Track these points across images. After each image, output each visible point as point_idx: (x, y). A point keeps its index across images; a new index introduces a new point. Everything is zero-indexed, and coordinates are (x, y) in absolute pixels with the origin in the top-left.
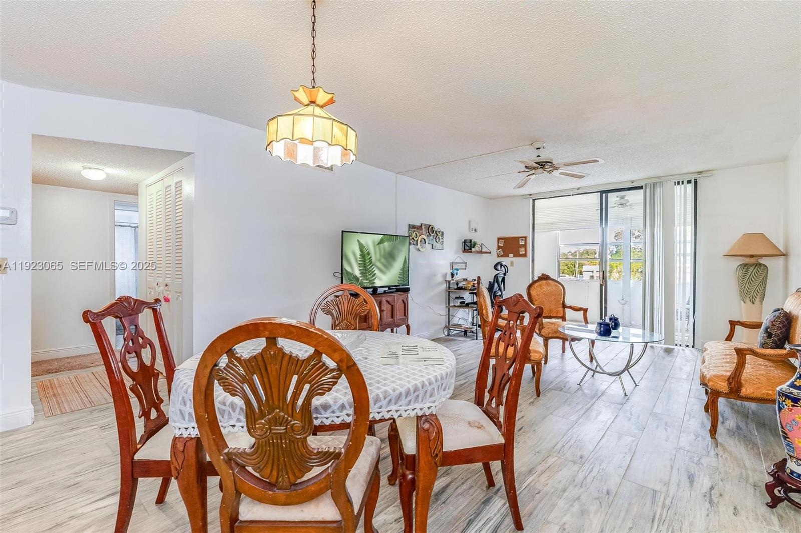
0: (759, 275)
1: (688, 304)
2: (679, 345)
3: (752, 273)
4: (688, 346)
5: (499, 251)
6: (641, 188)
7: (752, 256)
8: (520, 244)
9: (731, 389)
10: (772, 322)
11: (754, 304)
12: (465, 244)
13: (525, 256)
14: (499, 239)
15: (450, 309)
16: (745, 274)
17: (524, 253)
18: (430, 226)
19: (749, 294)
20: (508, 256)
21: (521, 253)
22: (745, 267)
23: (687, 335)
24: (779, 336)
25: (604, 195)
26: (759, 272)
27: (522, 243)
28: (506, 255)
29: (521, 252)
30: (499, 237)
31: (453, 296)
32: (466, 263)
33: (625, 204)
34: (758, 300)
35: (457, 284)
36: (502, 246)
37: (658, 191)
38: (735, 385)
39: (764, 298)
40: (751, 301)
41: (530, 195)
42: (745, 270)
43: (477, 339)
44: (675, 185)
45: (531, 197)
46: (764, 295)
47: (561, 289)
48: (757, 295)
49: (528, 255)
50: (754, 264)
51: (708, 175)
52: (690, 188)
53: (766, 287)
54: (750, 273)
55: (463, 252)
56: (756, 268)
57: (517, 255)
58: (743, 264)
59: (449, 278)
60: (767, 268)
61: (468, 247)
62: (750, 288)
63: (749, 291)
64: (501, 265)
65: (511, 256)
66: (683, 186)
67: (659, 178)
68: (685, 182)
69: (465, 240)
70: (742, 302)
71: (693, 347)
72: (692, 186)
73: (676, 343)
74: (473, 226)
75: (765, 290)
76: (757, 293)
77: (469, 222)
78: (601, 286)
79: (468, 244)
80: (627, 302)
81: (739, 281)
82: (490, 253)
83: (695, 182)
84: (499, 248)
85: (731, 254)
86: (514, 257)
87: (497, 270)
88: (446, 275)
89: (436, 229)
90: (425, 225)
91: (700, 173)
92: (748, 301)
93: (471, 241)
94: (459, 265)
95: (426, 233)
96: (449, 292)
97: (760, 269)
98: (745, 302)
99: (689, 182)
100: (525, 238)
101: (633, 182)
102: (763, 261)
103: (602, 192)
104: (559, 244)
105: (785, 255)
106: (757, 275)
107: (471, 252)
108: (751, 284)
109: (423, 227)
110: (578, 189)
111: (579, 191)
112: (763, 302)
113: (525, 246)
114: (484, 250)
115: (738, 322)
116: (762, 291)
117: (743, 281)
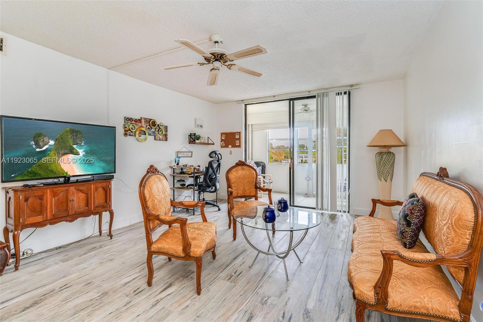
0: (390, 160)
1: (346, 180)
2: (339, 211)
3: (385, 159)
4: (345, 212)
5: (222, 143)
6: (314, 97)
7: (385, 146)
8: (236, 137)
9: (378, 299)
10: (411, 210)
11: (386, 181)
12: (190, 137)
13: (239, 146)
14: (222, 134)
15: (175, 190)
16: (381, 159)
17: (239, 144)
18: (151, 120)
19: (383, 174)
20: (228, 147)
21: (236, 145)
22: (381, 154)
23: (344, 200)
24: (417, 224)
25: (291, 102)
26: (390, 158)
27: (237, 137)
28: (226, 146)
29: (237, 143)
30: (222, 132)
31: (177, 179)
32: (192, 152)
33: (308, 110)
34: (389, 178)
35: (182, 169)
36: (224, 139)
37: (326, 99)
38: (381, 296)
39: (392, 177)
40: (384, 180)
41: (242, 101)
42: (381, 157)
43: (194, 215)
44: (336, 95)
45: (243, 102)
46: (393, 175)
47: (253, 173)
48: (389, 175)
49: (241, 146)
50: (386, 152)
51: (356, 88)
52: (346, 97)
53: (394, 169)
54: (384, 159)
55: (189, 143)
56: (388, 155)
57: (234, 146)
58: (380, 152)
59: (174, 164)
60: (395, 155)
61: (193, 139)
62: (384, 170)
63: (383, 172)
64: (216, 154)
65: (230, 146)
66: (341, 96)
67: (326, 89)
68: (343, 93)
69: (190, 134)
70: (379, 180)
71: (349, 212)
72: (347, 96)
73: (338, 209)
74: (199, 123)
75: (393, 171)
76: (389, 174)
77: (195, 120)
78: (290, 168)
79: (193, 137)
80: (311, 178)
81: (377, 165)
82: (214, 144)
83: (349, 93)
84: (222, 140)
85: (372, 145)
86: (232, 147)
87: (211, 157)
88: (171, 162)
89: (158, 123)
90: (145, 119)
91: (352, 86)
92: (383, 179)
93: (195, 134)
94: (185, 153)
95: (147, 126)
96: (174, 176)
97: (390, 155)
98: (380, 181)
99: (345, 93)
100: (240, 133)
101: (309, 92)
102: (392, 150)
103: (290, 100)
104: (269, 139)
105: (405, 146)
106: (388, 160)
107: (195, 143)
108: (385, 167)
109: (143, 121)
110: (274, 96)
111: (274, 98)
112: (392, 180)
113: (239, 139)
114: (210, 142)
115: (379, 200)
116: (391, 172)
117: (379, 165)
